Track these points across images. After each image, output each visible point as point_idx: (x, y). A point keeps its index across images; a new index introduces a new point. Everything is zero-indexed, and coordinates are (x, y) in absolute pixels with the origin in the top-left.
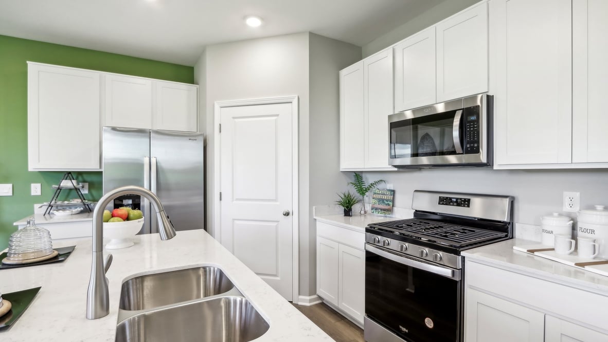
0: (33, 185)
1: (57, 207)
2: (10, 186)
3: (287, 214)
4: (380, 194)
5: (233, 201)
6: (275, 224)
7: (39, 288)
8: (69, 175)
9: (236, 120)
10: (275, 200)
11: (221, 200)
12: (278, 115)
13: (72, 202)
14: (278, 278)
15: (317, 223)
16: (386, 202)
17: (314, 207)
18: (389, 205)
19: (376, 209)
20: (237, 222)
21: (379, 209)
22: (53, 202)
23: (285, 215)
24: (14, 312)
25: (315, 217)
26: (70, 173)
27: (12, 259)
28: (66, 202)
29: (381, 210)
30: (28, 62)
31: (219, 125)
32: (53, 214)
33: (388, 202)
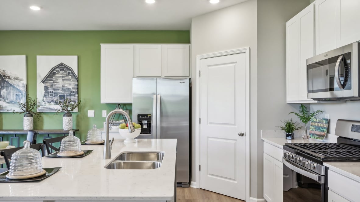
0: (103, 111)
1: (114, 124)
2: (94, 111)
3: (242, 135)
4: (316, 122)
5: (207, 124)
6: (234, 142)
7: (93, 150)
8: (119, 105)
9: (210, 67)
10: (234, 125)
11: (200, 123)
12: (236, 62)
13: (120, 121)
14: (236, 182)
15: (264, 142)
16: (322, 129)
17: (262, 130)
18: (323, 131)
19: (313, 135)
20: (210, 139)
21: (316, 134)
22: (112, 121)
23: (240, 135)
24: (84, 155)
25: (262, 139)
26: (119, 104)
27: (88, 142)
28: (117, 121)
29: (317, 135)
30: (101, 44)
31: (199, 72)
32: (111, 128)
33: (323, 129)
